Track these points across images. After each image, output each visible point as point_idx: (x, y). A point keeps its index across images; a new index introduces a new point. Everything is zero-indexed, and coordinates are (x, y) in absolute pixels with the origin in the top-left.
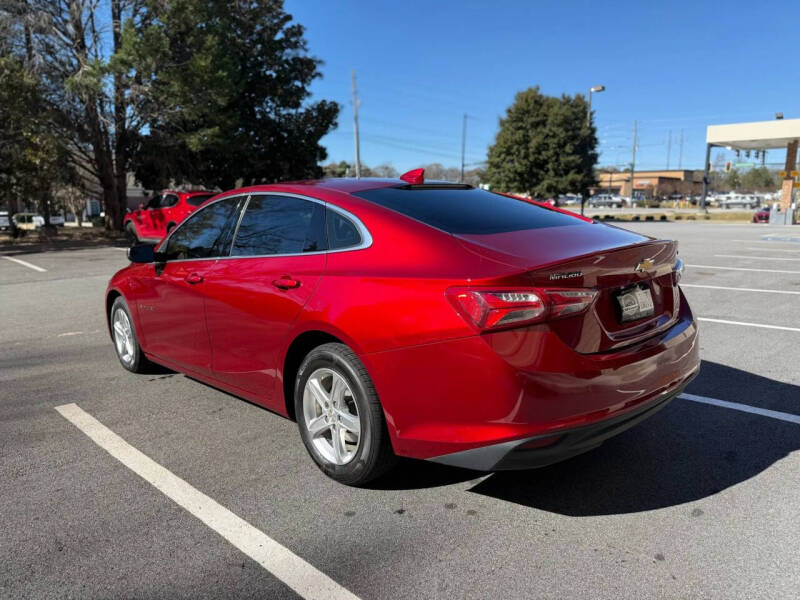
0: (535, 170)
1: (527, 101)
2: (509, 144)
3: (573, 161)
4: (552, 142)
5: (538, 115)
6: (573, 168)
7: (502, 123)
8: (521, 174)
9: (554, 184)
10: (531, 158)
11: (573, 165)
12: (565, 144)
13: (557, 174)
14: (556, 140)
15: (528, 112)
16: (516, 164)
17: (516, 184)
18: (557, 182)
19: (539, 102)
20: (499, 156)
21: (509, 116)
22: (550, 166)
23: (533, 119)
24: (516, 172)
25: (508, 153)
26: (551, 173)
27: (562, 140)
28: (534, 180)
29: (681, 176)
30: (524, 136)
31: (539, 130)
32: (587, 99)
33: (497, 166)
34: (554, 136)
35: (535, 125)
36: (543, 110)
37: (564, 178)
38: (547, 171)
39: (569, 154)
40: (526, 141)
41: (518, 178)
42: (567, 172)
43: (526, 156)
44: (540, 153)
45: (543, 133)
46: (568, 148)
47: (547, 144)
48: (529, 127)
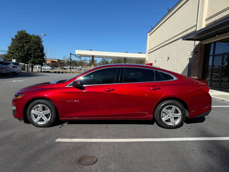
0: (27, 56)
1: (22, 34)
2: (17, 47)
3: (40, 55)
4: (33, 48)
5: (27, 39)
6: (40, 57)
7: (13, 40)
8: (22, 57)
9: (34, 61)
10: (26, 52)
11: (40, 56)
12: (37, 49)
13: (35, 58)
14: (34, 48)
15: (23, 38)
16: (21, 54)
17: (21, 60)
18: (35, 60)
19: (27, 35)
20: (13, 50)
21: (16, 38)
22: (32, 55)
23: (26, 40)
24: (21, 56)
25: (17, 50)
26: (33, 58)
27: (36, 48)
28: (27, 59)
29: (57, 61)
30: (22, 45)
31: (27, 44)
32: (40, 37)
33: (13, 54)
34: (33, 46)
35: (26, 42)
36: (29, 38)
37: (37, 60)
38: (31, 57)
39: (38, 52)
40: (23, 47)
41: (21, 58)
42: (38, 58)
43: (24, 52)
44: (29, 51)
45: (29, 45)
46: (38, 51)
47: (31, 49)
48: (24, 42)
